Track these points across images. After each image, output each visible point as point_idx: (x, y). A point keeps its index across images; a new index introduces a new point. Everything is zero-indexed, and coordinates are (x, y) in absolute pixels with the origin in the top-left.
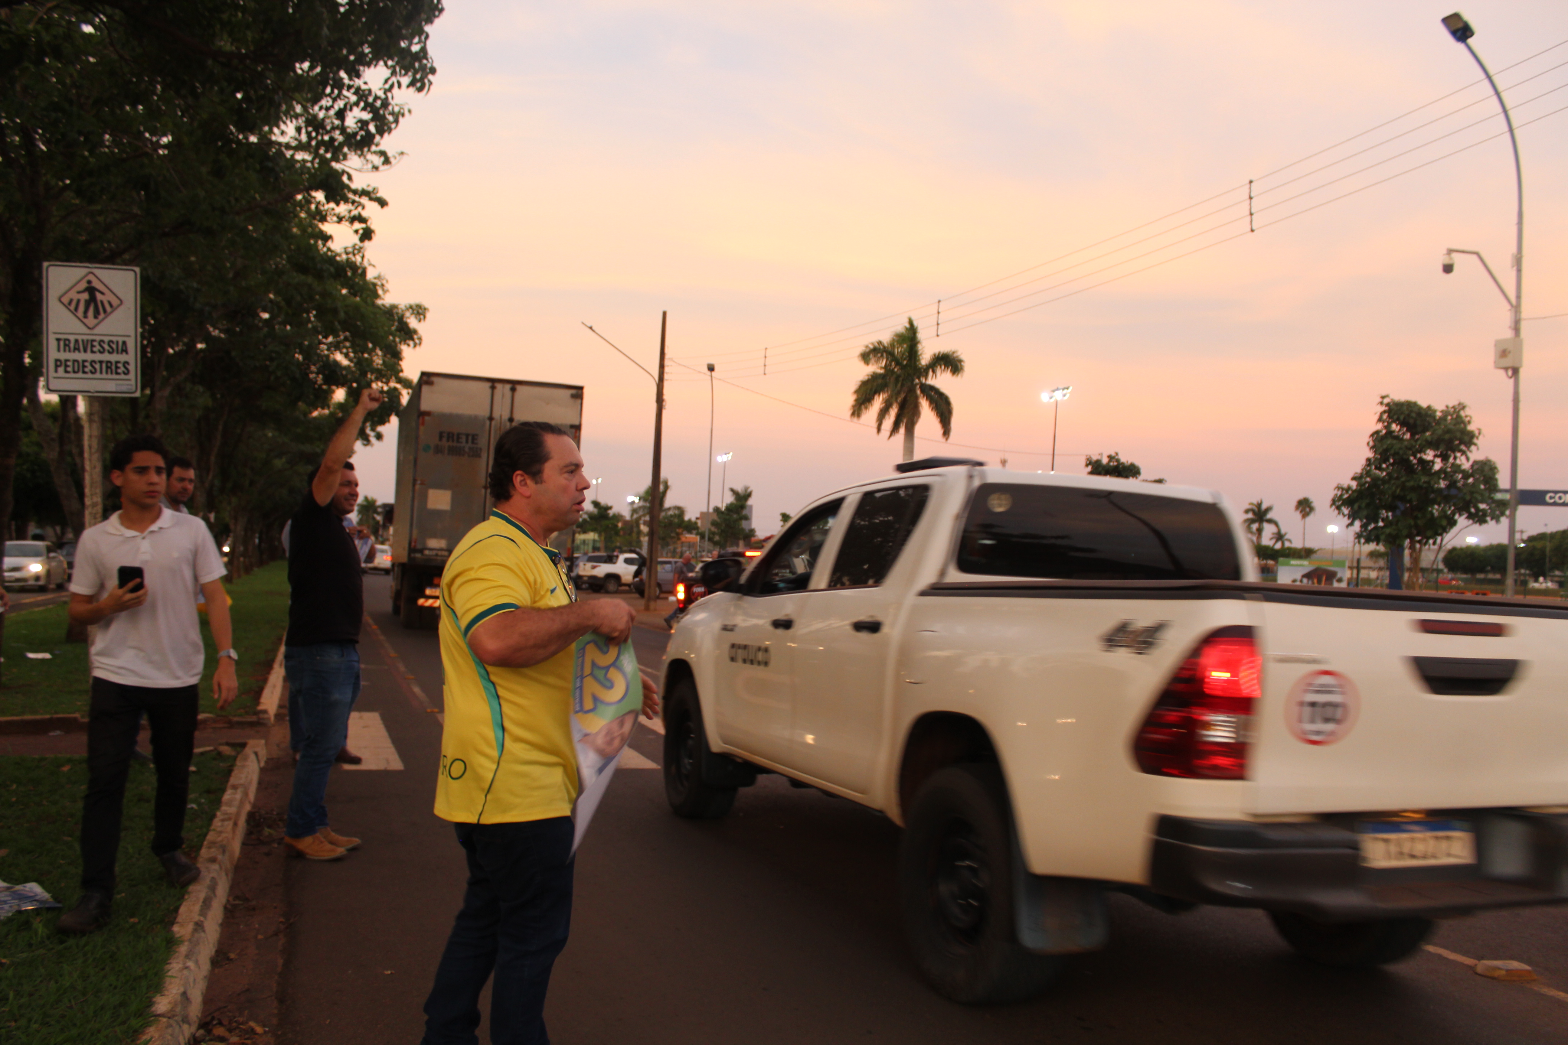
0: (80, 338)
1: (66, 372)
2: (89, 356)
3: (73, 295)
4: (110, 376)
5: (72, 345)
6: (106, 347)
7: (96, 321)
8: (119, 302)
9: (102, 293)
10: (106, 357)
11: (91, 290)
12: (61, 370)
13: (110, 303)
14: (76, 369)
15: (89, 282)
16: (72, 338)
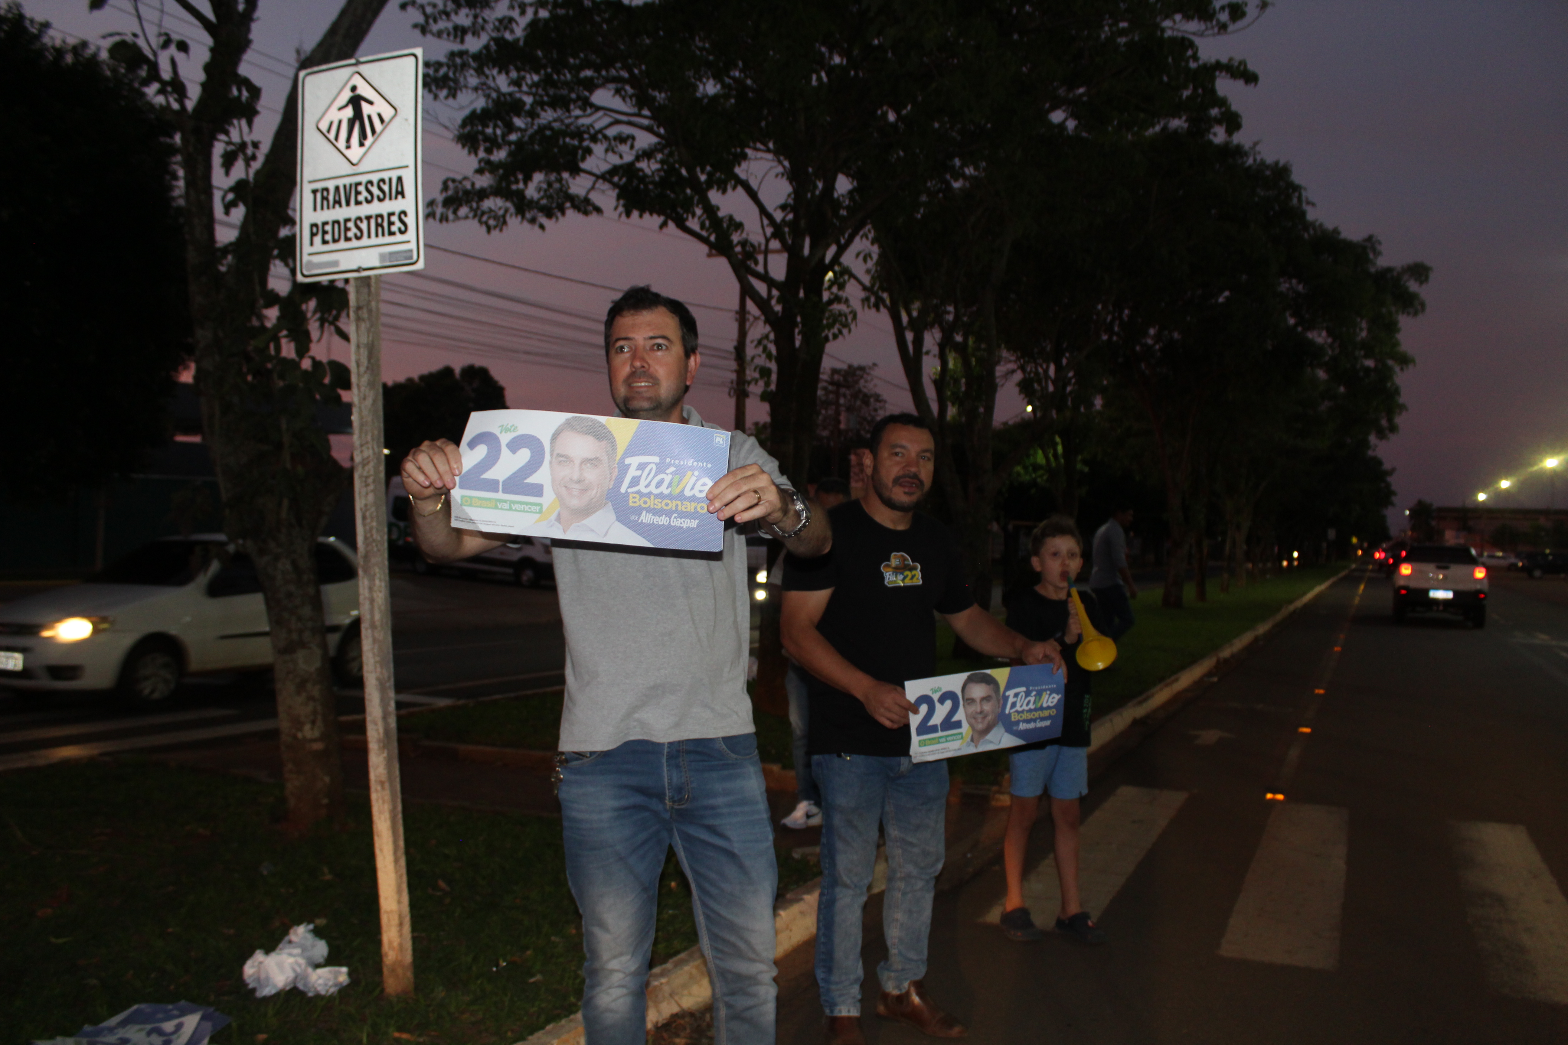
0: (341, 182)
1: (325, 242)
2: (353, 211)
3: (334, 115)
4: (381, 240)
5: (331, 198)
6: (375, 191)
7: (363, 149)
8: (392, 111)
9: (371, 103)
10: (376, 208)
11: (356, 101)
12: (318, 239)
13: (380, 116)
14: (336, 236)
15: (354, 89)
16: (331, 185)
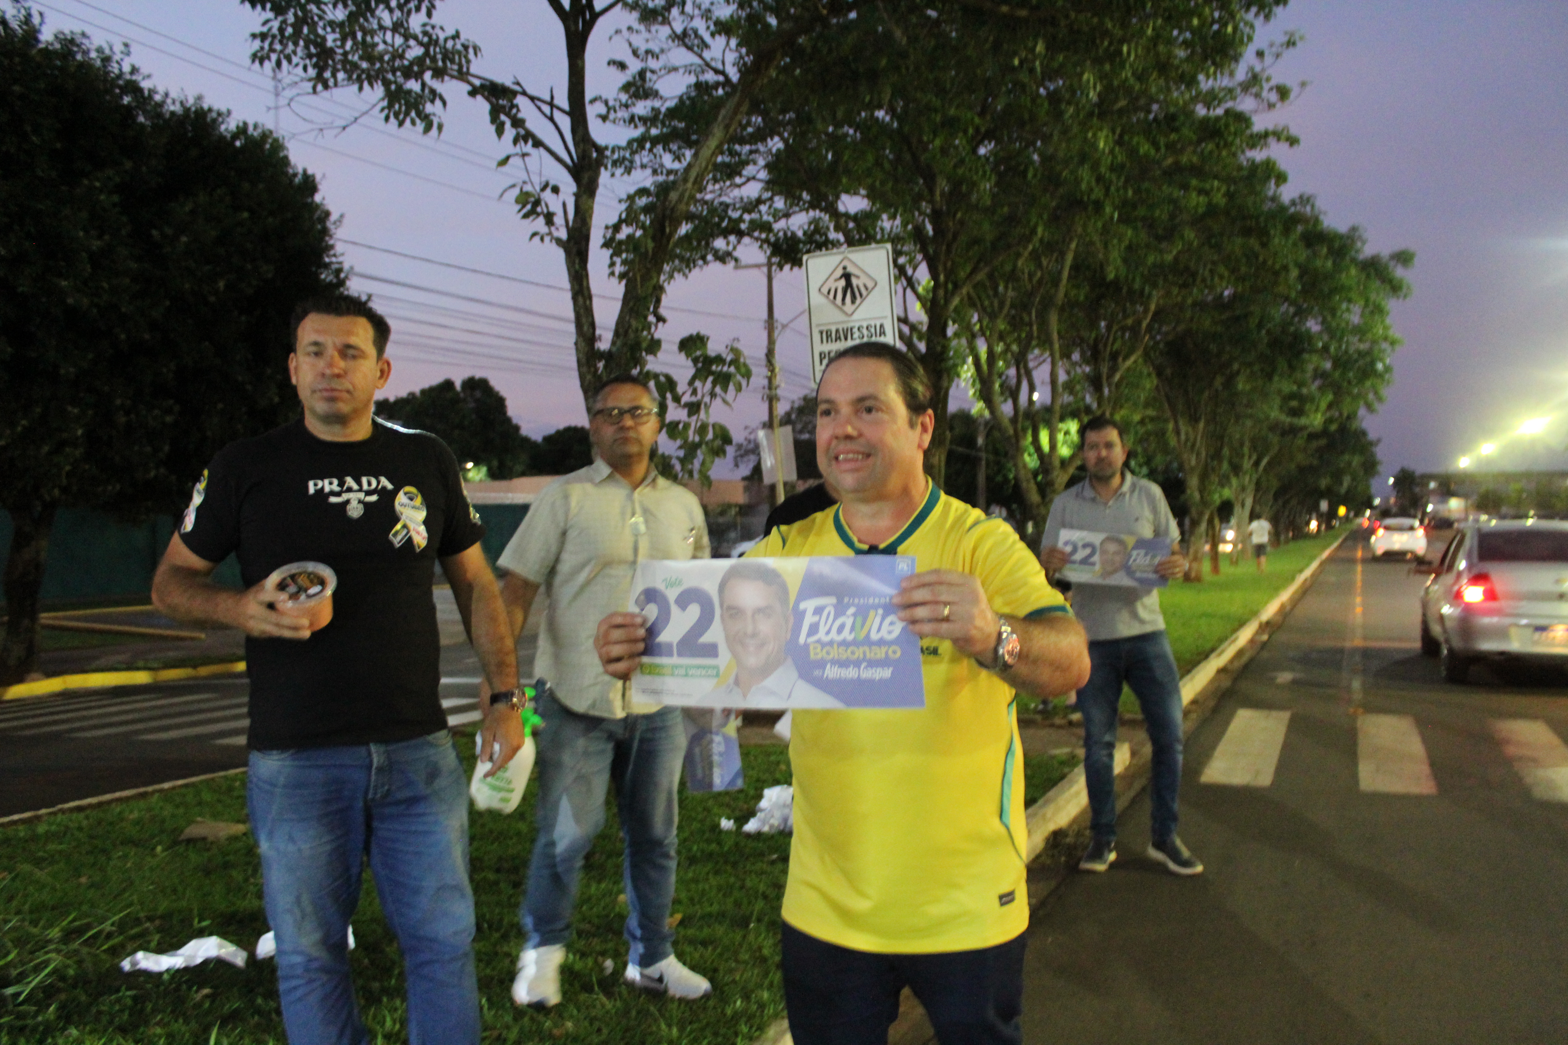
0: (840, 327)
3: (832, 284)
5: (833, 336)
6: (865, 332)
7: (854, 307)
8: (873, 284)
9: (858, 277)
11: (847, 276)
13: (865, 286)
15: (845, 268)
16: (833, 328)
